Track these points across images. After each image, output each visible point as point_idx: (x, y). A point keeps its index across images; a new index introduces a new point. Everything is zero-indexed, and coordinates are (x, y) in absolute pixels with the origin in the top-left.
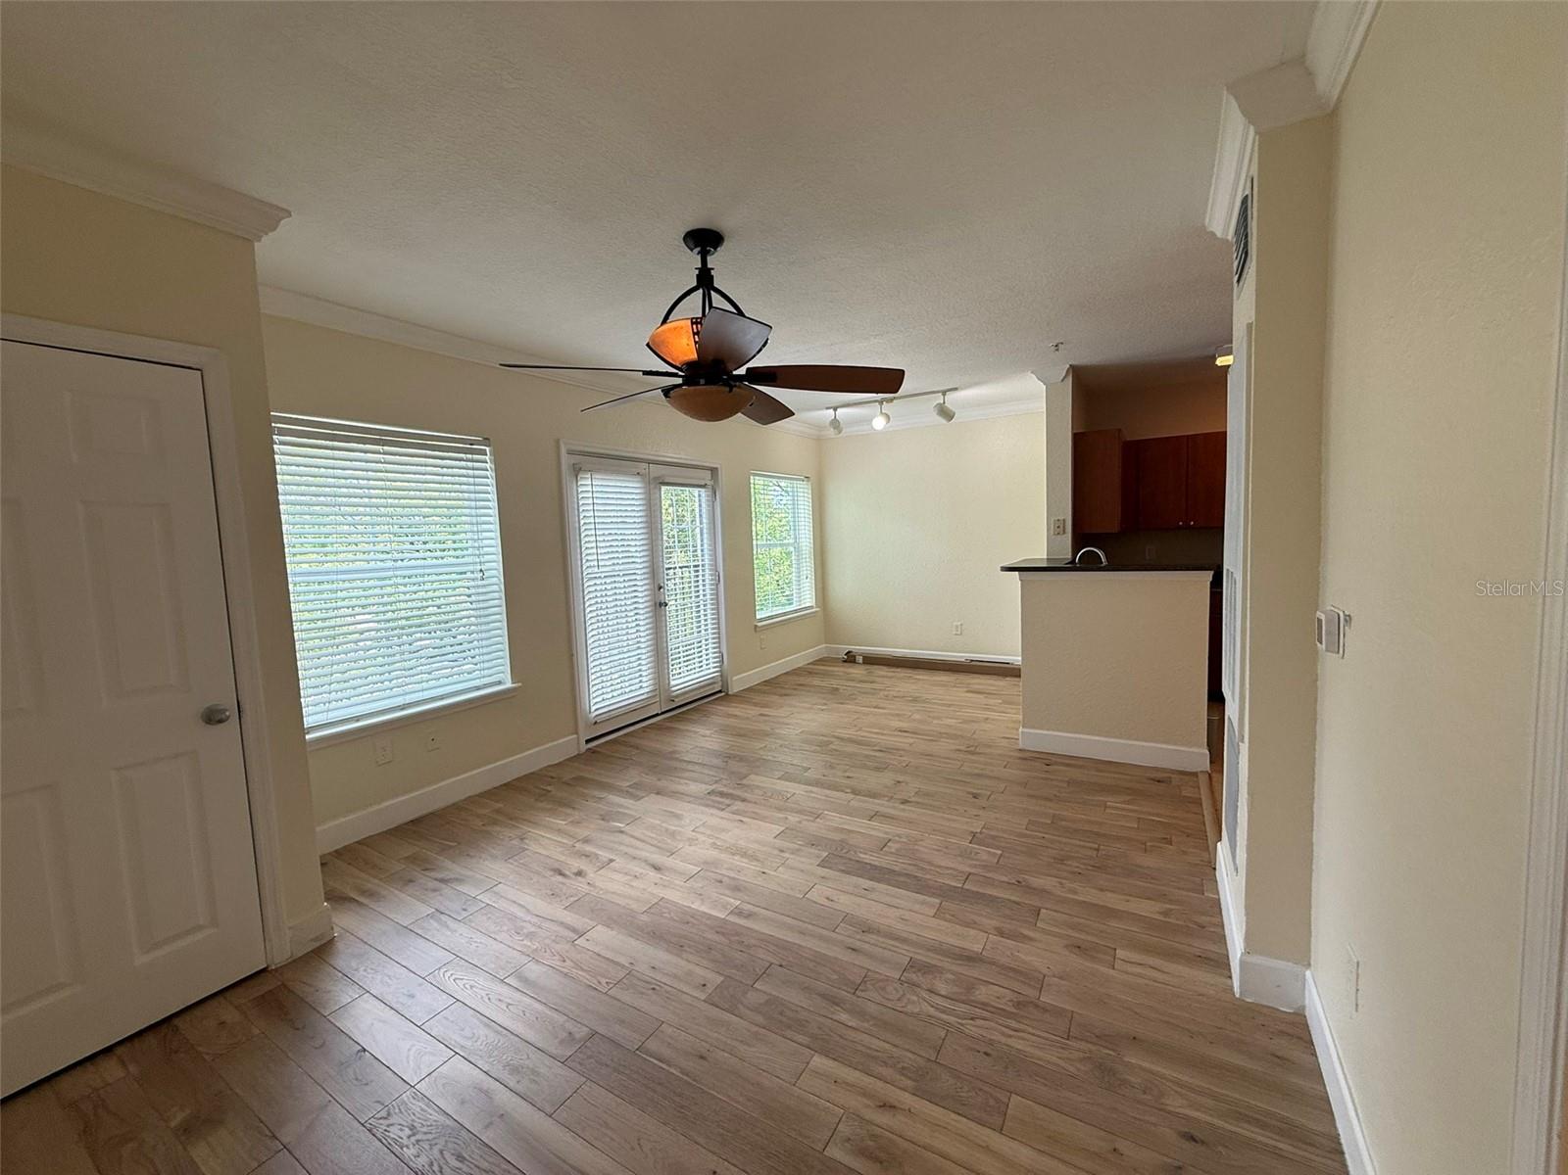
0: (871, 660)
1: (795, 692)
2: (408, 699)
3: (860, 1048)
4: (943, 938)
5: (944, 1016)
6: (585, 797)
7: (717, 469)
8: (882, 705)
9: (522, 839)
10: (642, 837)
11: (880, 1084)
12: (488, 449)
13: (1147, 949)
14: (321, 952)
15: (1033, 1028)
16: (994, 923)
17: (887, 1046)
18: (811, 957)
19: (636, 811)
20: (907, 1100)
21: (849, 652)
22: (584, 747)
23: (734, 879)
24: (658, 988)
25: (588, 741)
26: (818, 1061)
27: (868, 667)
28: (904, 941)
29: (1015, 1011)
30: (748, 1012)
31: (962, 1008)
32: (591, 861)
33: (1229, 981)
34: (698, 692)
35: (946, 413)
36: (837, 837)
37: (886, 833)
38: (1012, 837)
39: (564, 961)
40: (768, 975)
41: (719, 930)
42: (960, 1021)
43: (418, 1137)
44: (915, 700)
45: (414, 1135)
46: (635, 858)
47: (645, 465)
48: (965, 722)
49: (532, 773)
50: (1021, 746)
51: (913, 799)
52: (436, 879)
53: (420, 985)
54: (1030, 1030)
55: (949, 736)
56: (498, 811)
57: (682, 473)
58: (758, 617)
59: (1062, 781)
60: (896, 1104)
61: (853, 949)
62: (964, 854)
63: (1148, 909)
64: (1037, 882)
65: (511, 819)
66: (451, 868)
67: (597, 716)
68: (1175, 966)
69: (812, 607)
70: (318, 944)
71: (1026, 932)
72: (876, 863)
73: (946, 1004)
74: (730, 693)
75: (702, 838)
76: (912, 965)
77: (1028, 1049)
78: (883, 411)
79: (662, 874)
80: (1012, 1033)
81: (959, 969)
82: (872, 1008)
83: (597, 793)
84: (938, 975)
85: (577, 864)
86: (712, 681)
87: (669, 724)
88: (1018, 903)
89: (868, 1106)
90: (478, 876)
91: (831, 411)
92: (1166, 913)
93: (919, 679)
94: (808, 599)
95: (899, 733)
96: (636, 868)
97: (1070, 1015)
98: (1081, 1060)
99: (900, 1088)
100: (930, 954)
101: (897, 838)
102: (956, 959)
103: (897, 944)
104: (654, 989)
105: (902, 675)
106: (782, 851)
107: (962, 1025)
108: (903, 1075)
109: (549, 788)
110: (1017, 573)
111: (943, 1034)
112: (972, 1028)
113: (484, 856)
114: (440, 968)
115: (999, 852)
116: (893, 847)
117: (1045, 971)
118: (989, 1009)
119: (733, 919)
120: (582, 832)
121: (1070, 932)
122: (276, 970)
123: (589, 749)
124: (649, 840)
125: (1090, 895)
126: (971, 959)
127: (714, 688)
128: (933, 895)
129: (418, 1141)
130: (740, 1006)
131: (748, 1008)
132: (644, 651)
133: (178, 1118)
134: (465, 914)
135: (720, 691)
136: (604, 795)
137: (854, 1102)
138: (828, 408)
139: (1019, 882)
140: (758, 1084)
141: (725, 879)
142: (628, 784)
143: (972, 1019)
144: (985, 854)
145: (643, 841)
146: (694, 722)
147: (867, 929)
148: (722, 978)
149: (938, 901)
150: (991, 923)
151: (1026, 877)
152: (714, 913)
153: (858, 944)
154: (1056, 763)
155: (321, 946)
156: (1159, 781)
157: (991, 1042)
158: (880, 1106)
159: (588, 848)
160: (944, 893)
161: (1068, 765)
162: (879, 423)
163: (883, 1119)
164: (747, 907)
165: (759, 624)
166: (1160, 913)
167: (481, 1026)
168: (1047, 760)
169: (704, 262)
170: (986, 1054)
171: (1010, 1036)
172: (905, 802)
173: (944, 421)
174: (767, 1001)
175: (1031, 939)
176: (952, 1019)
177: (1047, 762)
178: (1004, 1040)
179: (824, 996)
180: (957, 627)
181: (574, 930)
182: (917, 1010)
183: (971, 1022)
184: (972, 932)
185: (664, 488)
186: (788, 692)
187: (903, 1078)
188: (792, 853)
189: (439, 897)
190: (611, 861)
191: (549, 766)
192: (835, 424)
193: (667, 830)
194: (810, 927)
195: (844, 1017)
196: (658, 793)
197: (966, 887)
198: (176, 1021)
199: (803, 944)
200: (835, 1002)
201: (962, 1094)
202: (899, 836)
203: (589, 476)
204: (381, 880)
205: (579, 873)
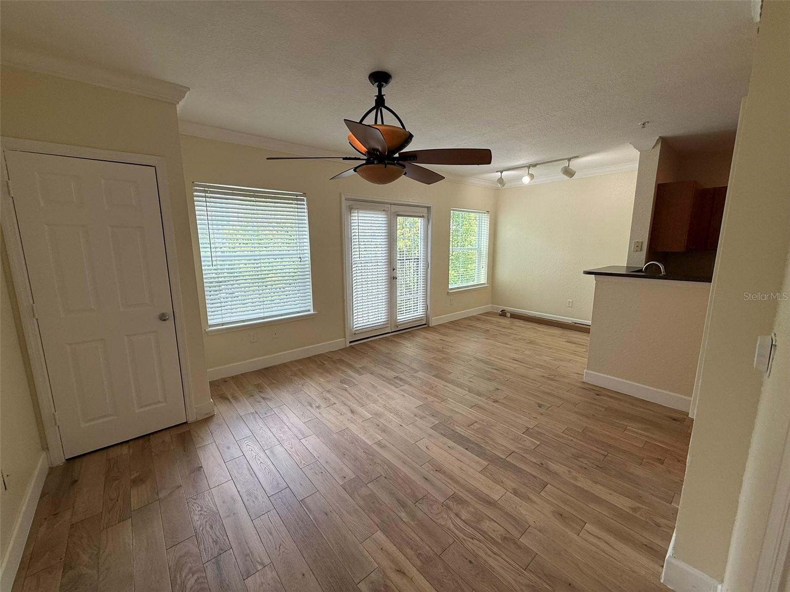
0: (514, 316)
1: (464, 329)
2: (266, 315)
3: (403, 535)
4: (478, 485)
5: (456, 532)
6: (338, 369)
7: (430, 207)
8: (510, 343)
9: (303, 385)
10: (354, 395)
11: (403, 558)
12: (305, 198)
13: (610, 530)
14: (208, 419)
15: (507, 556)
16: (514, 485)
17: (418, 538)
18: (403, 478)
19: (357, 380)
20: (413, 572)
21: (503, 310)
22: (348, 345)
23: (385, 425)
24: (324, 472)
25: (350, 342)
26: (379, 535)
27: (512, 320)
28: (457, 482)
29: (500, 541)
30: (358, 498)
31: (469, 530)
32: (326, 402)
33: (660, 569)
34: (411, 324)
35: (569, 172)
36: (448, 414)
37: (476, 417)
38: (551, 435)
39: (292, 448)
40: (377, 481)
41: (365, 450)
42: (465, 538)
43: (202, 512)
44: (531, 342)
45: (200, 511)
46: (345, 404)
47: (389, 206)
48: (555, 360)
49: (322, 354)
50: (584, 380)
51: (502, 401)
52: (262, 397)
53: (234, 444)
54: (504, 556)
55: (541, 366)
56: (300, 370)
57: (411, 210)
58: (450, 288)
59: (603, 407)
60: (406, 572)
61: (426, 479)
62: (516, 439)
63: (624, 503)
64: (553, 466)
65: (303, 375)
66: (270, 393)
67: (356, 330)
68: (623, 546)
69: (485, 284)
70: (207, 416)
71: (531, 496)
72: (462, 434)
73: (461, 524)
74: (430, 326)
75: (380, 400)
76: (454, 497)
77: (496, 567)
78: (530, 173)
79: (354, 415)
80: (492, 555)
81: (479, 506)
82: (420, 515)
83: (344, 368)
84: (465, 507)
85: (319, 402)
86: (420, 318)
87: (393, 339)
88: (535, 477)
89: (391, 568)
90: (278, 399)
91: (499, 173)
92: (635, 510)
93: (539, 331)
94: (482, 278)
95: (512, 361)
96: (344, 409)
97: (533, 556)
98: (527, 586)
99: (413, 565)
100: (466, 493)
101: (481, 422)
102: (480, 500)
103: (451, 482)
104: (322, 473)
105: (530, 327)
106: (416, 416)
107: (465, 540)
108: (418, 557)
109: (325, 362)
110: (594, 276)
111: (451, 541)
112: (469, 544)
113: (285, 390)
114: (244, 439)
115: (539, 443)
116: (477, 426)
117: (531, 523)
118: (485, 535)
119: (375, 447)
120: (329, 387)
121: (560, 504)
122: (190, 424)
123: (351, 346)
124: (356, 397)
125: (584, 483)
126: (489, 502)
127: (421, 323)
128: (485, 459)
129: (201, 514)
130: (356, 493)
131: (359, 496)
132: (383, 301)
133: (135, 475)
134: (265, 416)
135: (425, 324)
136: (346, 370)
137: (386, 563)
138: (497, 172)
139: (541, 464)
140: (344, 537)
141: (381, 425)
142: (360, 366)
143: (472, 538)
144: (529, 442)
145: (353, 397)
146: (406, 339)
147: (439, 470)
148: (354, 476)
149: (486, 463)
150: (511, 484)
151: (549, 462)
152: (367, 441)
153: (430, 477)
154: (604, 395)
155: (210, 417)
156: (674, 420)
157: (476, 556)
158: (398, 571)
159: (329, 396)
160: (494, 460)
161: (611, 397)
162: (526, 180)
163: (396, 578)
164: (384, 442)
165: (450, 291)
166: (632, 508)
167: (246, 469)
168: (597, 391)
169: (380, 91)
170: (470, 562)
171: (490, 556)
172: (495, 401)
173: (568, 178)
174: (370, 495)
175: (533, 501)
176: (461, 535)
177: (597, 393)
178: (485, 557)
179: (398, 500)
180: (569, 302)
181: (303, 435)
182: (443, 523)
183: (471, 540)
184: (498, 487)
185: (399, 218)
186: (461, 329)
187: (417, 559)
188: (421, 418)
189: (259, 406)
190: (335, 403)
191: (330, 352)
192: (501, 181)
193: (366, 393)
194: (410, 460)
195: (403, 515)
196: (371, 374)
197: (508, 459)
198: (151, 437)
199: (402, 469)
200: (403, 505)
201: (444, 580)
202: (483, 421)
203: (357, 211)
204: (242, 393)
205: (318, 407)
